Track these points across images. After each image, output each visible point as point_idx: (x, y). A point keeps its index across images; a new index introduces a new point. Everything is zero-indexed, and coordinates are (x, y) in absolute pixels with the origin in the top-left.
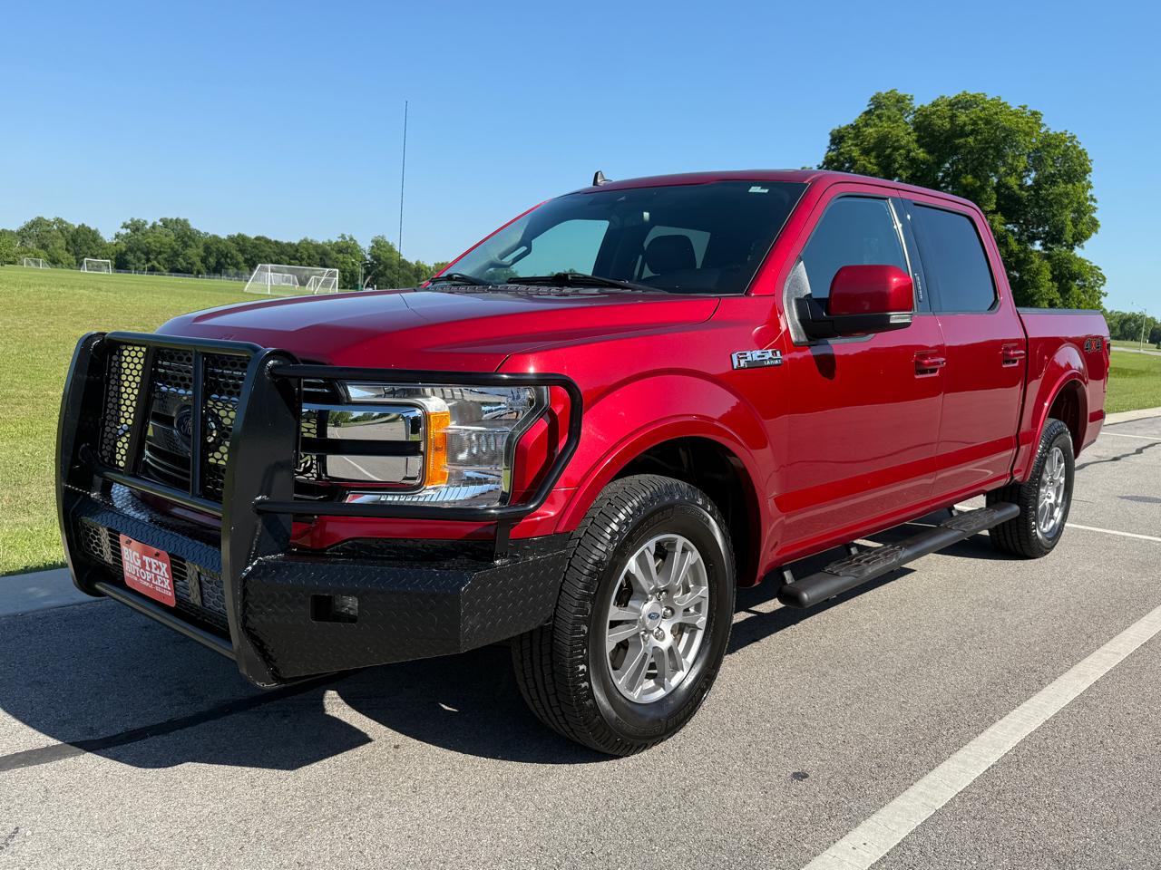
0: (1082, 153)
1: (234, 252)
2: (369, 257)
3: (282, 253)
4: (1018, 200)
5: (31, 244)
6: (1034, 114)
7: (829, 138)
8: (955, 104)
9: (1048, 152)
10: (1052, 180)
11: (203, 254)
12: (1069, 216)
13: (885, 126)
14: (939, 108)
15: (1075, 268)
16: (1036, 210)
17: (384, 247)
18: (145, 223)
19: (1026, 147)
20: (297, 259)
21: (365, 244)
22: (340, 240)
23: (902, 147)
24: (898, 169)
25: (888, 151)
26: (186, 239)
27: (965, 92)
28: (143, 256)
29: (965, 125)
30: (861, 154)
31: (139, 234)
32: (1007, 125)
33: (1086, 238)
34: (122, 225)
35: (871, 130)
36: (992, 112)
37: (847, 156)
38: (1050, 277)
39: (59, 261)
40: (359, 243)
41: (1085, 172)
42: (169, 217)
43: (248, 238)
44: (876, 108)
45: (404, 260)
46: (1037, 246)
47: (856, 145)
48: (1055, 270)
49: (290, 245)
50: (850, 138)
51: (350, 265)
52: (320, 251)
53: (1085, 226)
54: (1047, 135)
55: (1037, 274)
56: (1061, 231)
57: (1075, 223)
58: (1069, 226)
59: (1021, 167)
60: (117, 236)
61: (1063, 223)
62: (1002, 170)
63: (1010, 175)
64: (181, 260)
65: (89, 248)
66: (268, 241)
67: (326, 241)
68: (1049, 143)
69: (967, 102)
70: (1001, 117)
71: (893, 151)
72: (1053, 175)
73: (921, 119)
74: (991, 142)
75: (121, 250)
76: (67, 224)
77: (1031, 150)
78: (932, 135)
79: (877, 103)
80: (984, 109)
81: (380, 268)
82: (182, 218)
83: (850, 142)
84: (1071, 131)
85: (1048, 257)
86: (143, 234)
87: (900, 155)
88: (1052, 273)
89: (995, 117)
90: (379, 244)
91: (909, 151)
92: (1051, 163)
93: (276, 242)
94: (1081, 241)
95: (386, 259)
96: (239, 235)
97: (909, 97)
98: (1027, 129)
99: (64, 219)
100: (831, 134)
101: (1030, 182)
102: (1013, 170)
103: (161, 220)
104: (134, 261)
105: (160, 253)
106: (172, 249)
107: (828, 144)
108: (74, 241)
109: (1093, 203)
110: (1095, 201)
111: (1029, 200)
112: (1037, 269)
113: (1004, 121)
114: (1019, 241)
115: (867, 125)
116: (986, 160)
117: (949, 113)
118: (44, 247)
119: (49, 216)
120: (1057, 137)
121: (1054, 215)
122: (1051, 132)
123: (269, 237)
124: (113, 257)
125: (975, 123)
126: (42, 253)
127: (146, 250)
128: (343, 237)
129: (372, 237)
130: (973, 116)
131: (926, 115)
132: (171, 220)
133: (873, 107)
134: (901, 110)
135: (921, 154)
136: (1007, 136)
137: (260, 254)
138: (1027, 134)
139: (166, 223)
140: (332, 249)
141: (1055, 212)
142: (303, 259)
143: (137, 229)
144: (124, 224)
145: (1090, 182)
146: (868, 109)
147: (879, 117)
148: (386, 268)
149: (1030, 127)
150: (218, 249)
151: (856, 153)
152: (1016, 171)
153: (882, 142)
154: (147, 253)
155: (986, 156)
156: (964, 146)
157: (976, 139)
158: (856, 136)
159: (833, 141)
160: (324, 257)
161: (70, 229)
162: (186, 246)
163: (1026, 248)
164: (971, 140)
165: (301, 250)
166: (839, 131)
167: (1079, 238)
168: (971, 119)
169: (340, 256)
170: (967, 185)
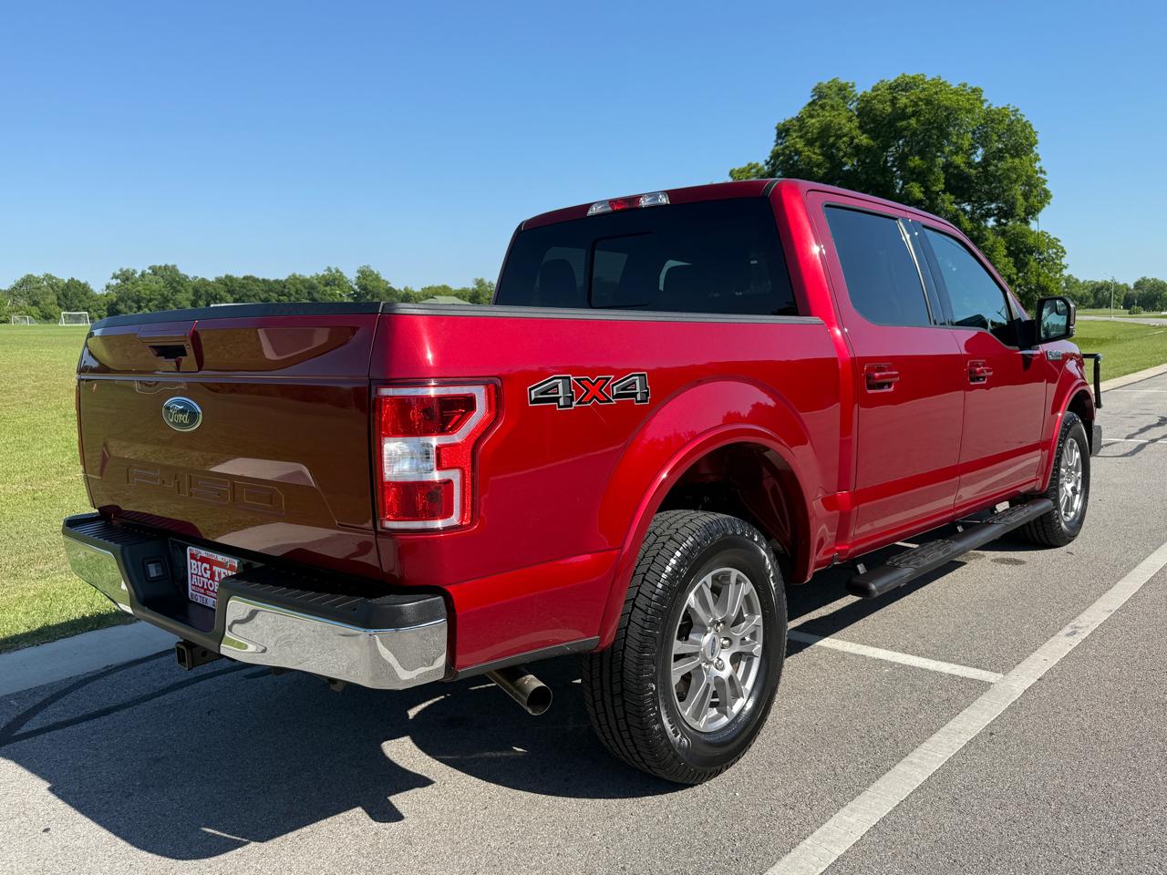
0: (1026, 126)
1: (223, 293)
2: (356, 287)
3: (271, 291)
4: (966, 178)
5: (22, 302)
6: (974, 91)
7: (775, 132)
8: (893, 88)
9: (993, 128)
10: (999, 154)
11: (193, 298)
12: (1018, 190)
13: (827, 115)
14: (879, 92)
15: (1031, 241)
16: (986, 186)
17: (369, 276)
18: (134, 272)
19: (970, 124)
20: (285, 295)
21: (351, 275)
22: (326, 273)
23: (845, 135)
24: (843, 157)
25: (832, 140)
26: (175, 285)
27: (903, 74)
28: (135, 305)
29: (906, 107)
30: (805, 145)
31: (129, 283)
32: (947, 103)
33: (1038, 210)
34: (112, 276)
35: (813, 121)
36: (932, 92)
37: (792, 149)
38: (1005, 252)
39: (52, 316)
40: (345, 274)
41: (1032, 145)
42: (158, 265)
43: (236, 279)
44: (820, 98)
45: (391, 288)
46: (991, 222)
47: (801, 137)
48: (1011, 245)
49: (277, 281)
50: (795, 131)
51: (338, 296)
52: (307, 285)
53: (1036, 198)
54: (989, 112)
55: (992, 251)
56: (1012, 206)
57: (1026, 196)
58: (1020, 200)
59: (966, 145)
60: (108, 287)
61: (1013, 197)
62: (947, 149)
63: (956, 153)
64: (171, 305)
65: (80, 302)
66: (255, 280)
67: (313, 275)
68: (992, 118)
69: (907, 83)
70: (941, 97)
71: (836, 139)
72: (1000, 150)
73: (863, 105)
74: (933, 123)
75: (112, 300)
76: (56, 279)
77: (975, 128)
78: (874, 120)
79: (820, 93)
80: (924, 90)
81: (368, 297)
82: (170, 264)
83: (795, 135)
84: (1014, 105)
85: (1003, 234)
86: (133, 283)
87: (844, 142)
88: (1007, 248)
89: (935, 96)
90: (365, 274)
91: (852, 139)
92: (996, 138)
93: (264, 281)
94: (1033, 214)
95: (373, 287)
96: (227, 276)
97: (851, 85)
98: (968, 106)
99: (53, 275)
100: (777, 128)
101: (978, 160)
102: (958, 150)
103: (150, 268)
104: (125, 310)
105: (150, 300)
106: (162, 295)
107: (775, 138)
108: (65, 296)
109: (1042, 176)
110: (1044, 173)
111: (977, 178)
112: (992, 246)
113: (944, 99)
114: (971, 219)
115: (811, 116)
116: (931, 141)
117: (890, 97)
118: (36, 304)
119: (39, 274)
120: (999, 112)
121: (1004, 191)
122: (993, 108)
123: (256, 276)
124: (105, 308)
125: (916, 104)
126: (35, 310)
127: (136, 298)
128: (329, 269)
129: (357, 268)
130: (912, 97)
131: (867, 101)
132: (160, 267)
133: (816, 97)
134: (844, 98)
135: (864, 140)
136: (950, 114)
137: (248, 293)
138: (969, 111)
139: (155, 271)
140: (319, 283)
141: (1005, 188)
142: (291, 295)
143: (127, 279)
144: (114, 274)
145: (1037, 155)
146: (811, 100)
147: (822, 107)
148: (373, 296)
149: (971, 104)
150: (207, 292)
151: (800, 145)
152: (962, 149)
153: (825, 131)
154: (138, 302)
155: (930, 137)
156: (906, 129)
157: (918, 121)
158: (801, 129)
159: (779, 135)
160: (312, 291)
161: (60, 284)
162: (176, 291)
163: (979, 225)
164: (913, 121)
165: (288, 286)
166: (784, 125)
167: (1032, 211)
168: (912, 101)
169: (328, 288)
170: (915, 168)
